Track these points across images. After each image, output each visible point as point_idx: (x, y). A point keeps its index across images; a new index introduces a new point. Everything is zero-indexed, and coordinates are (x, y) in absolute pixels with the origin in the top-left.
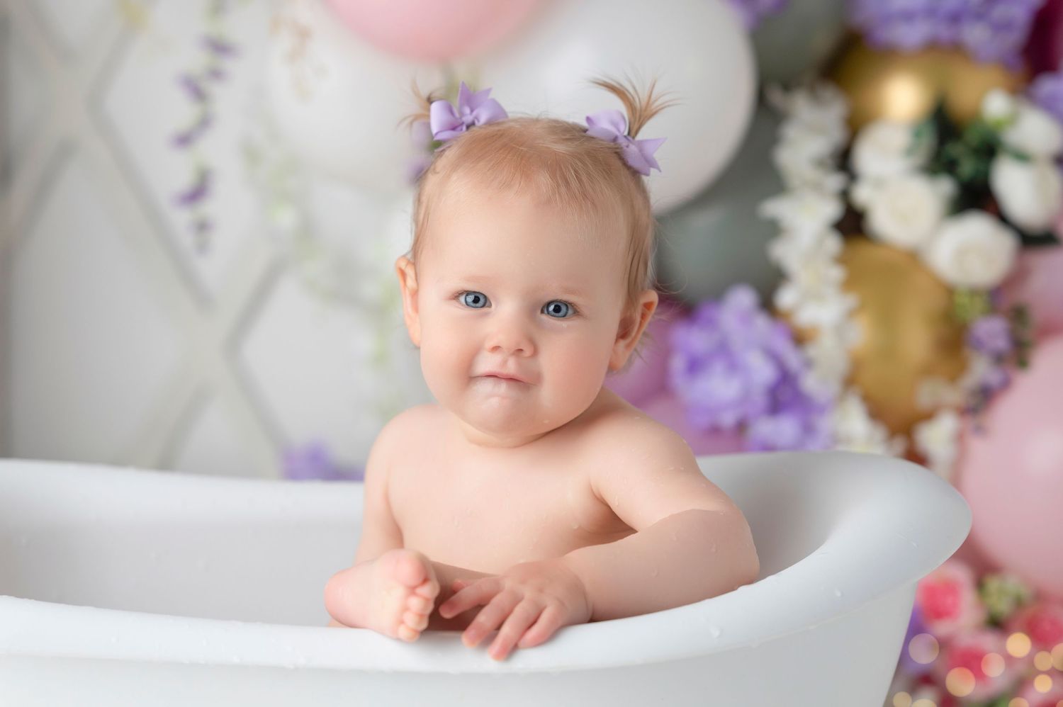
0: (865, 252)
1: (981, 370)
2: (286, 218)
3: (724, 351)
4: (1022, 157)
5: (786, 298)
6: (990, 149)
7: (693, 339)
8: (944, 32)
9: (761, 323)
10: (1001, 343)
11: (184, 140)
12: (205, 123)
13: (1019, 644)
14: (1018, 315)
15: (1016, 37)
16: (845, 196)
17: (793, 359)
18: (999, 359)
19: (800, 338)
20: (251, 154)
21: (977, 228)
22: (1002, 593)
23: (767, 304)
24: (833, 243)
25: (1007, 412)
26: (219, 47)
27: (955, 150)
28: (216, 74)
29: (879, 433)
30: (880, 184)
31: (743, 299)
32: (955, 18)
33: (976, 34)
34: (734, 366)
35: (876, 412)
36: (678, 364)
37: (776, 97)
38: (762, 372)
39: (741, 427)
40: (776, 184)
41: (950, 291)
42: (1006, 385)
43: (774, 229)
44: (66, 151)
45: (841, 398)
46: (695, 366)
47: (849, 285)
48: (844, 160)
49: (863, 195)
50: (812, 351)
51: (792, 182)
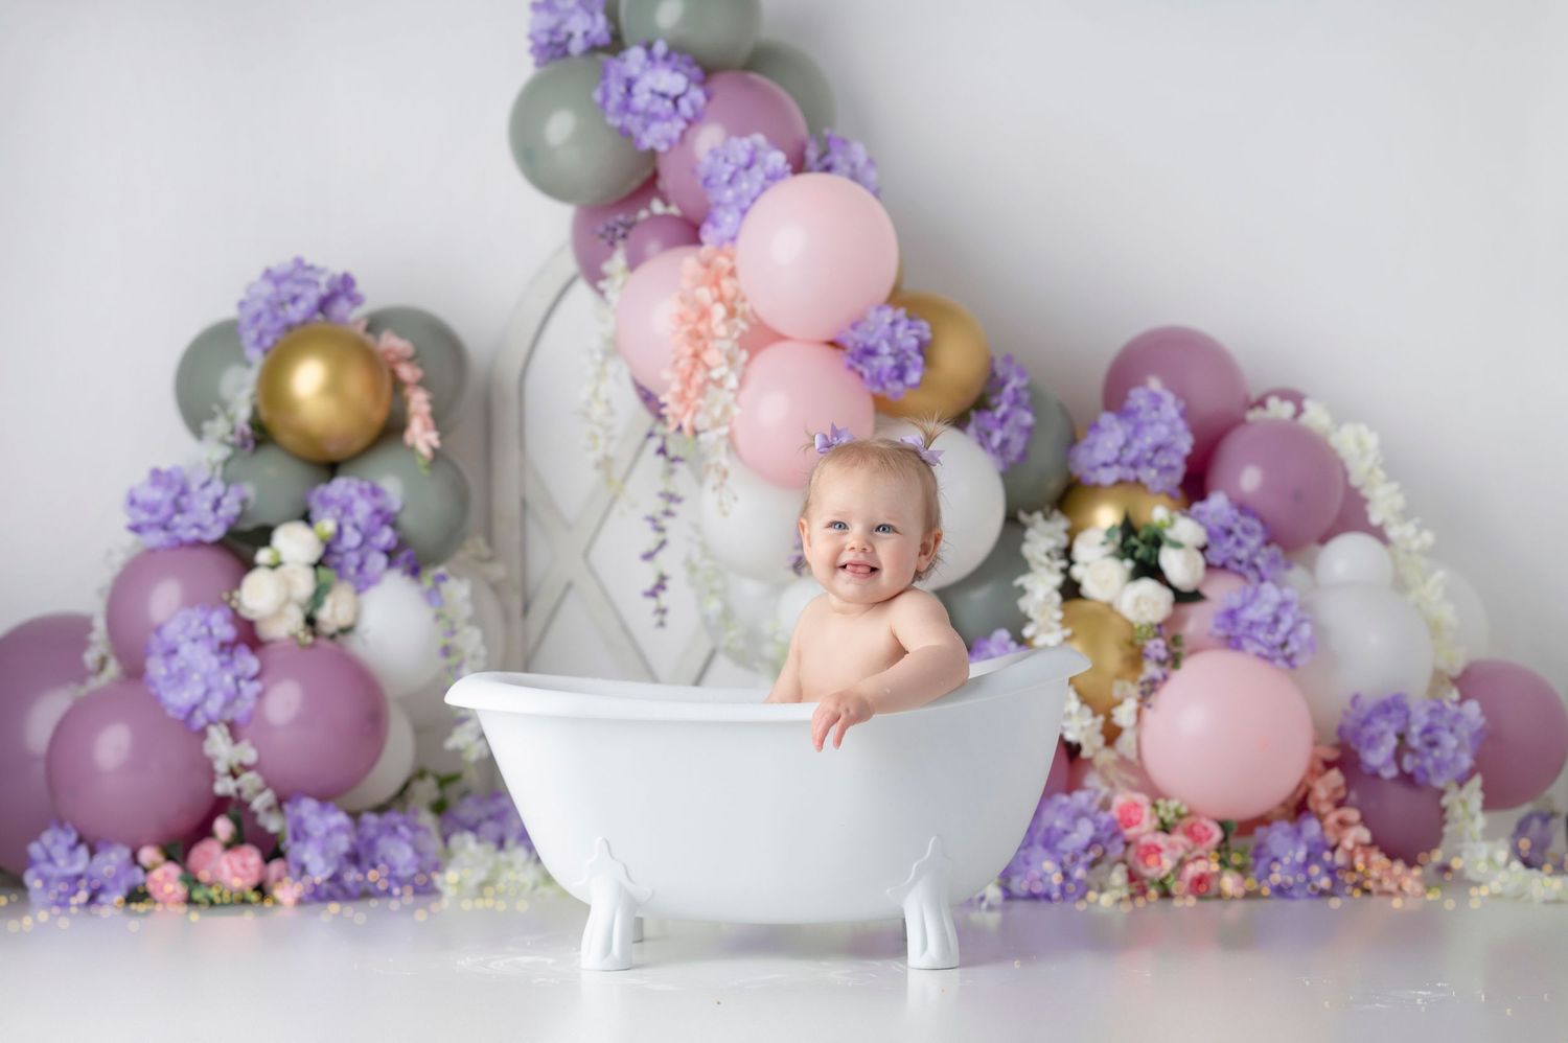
0: (1076, 605)
1: (1151, 670)
4: (1177, 545)
5: (1027, 632)
6: (1156, 541)
8: (1130, 474)
9: (1013, 645)
10: (1163, 654)
11: (648, 556)
12: (662, 544)
13: (1179, 838)
14: (1175, 640)
15: (1177, 477)
16: (1066, 571)
18: (1161, 663)
20: (692, 569)
21: (1148, 586)
22: (1167, 810)
23: (1017, 636)
24: (1057, 598)
25: (1168, 695)
26: (672, 498)
27: (1133, 541)
28: (668, 513)
29: (1088, 712)
30: (1087, 564)
31: (1003, 635)
32: (1134, 465)
33: (1148, 475)
35: (1085, 699)
37: (1023, 516)
40: (1024, 567)
41: (1129, 624)
42: (1165, 678)
43: (1022, 591)
44: (569, 586)
47: (1065, 622)
48: (1067, 553)
49: (1077, 572)
51: (1033, 565)
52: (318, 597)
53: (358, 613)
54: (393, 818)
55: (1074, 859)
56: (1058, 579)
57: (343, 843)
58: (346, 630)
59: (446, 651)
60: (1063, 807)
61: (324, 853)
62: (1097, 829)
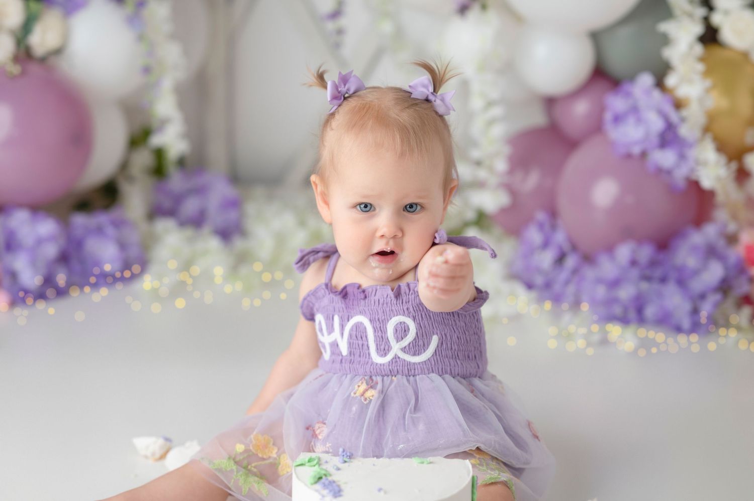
0: (716, 52)
2: (387, 27)
3: (635, 110)
5: (671, 81)
7: (616, 103)
9: (657, 94)
16: (706, 20)
17: (674, 116)
19: (678, 105)
23: (660, 84)
24: (699, 49)
29: (723, 160)
30: (726, 13)
31: (646, 80)
34: (639, 120)
35: (721, 147)
36: (608, 116)
38: (656, 124)
39: (644, 155)
40: (667, 13)
43: (665, 40)
45: (701, 139)
46: (618, 119)
47: (707, 73)
49: (717, 19)
50: (685, 113)
51: (677, 12)
52: (27, 27)
53: (66, 37)
54: (101, 219)
55: (703, 296)
56: (698, 29)
57: (51, 251)
58: (58, 52)
59: (147, 70)
60: (694, 249)
61: (33, 263)
62: (726, 268)
